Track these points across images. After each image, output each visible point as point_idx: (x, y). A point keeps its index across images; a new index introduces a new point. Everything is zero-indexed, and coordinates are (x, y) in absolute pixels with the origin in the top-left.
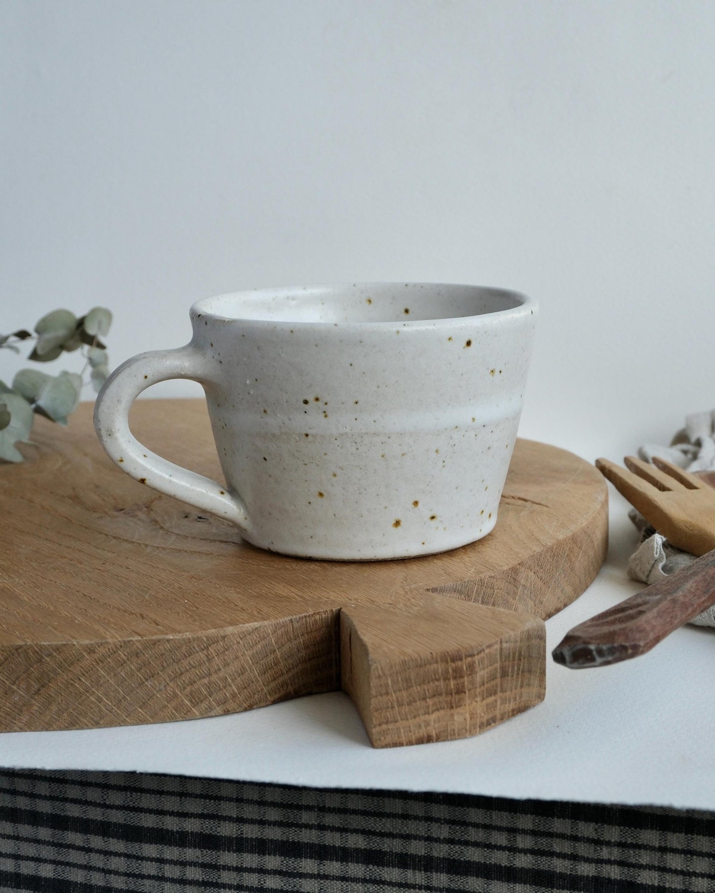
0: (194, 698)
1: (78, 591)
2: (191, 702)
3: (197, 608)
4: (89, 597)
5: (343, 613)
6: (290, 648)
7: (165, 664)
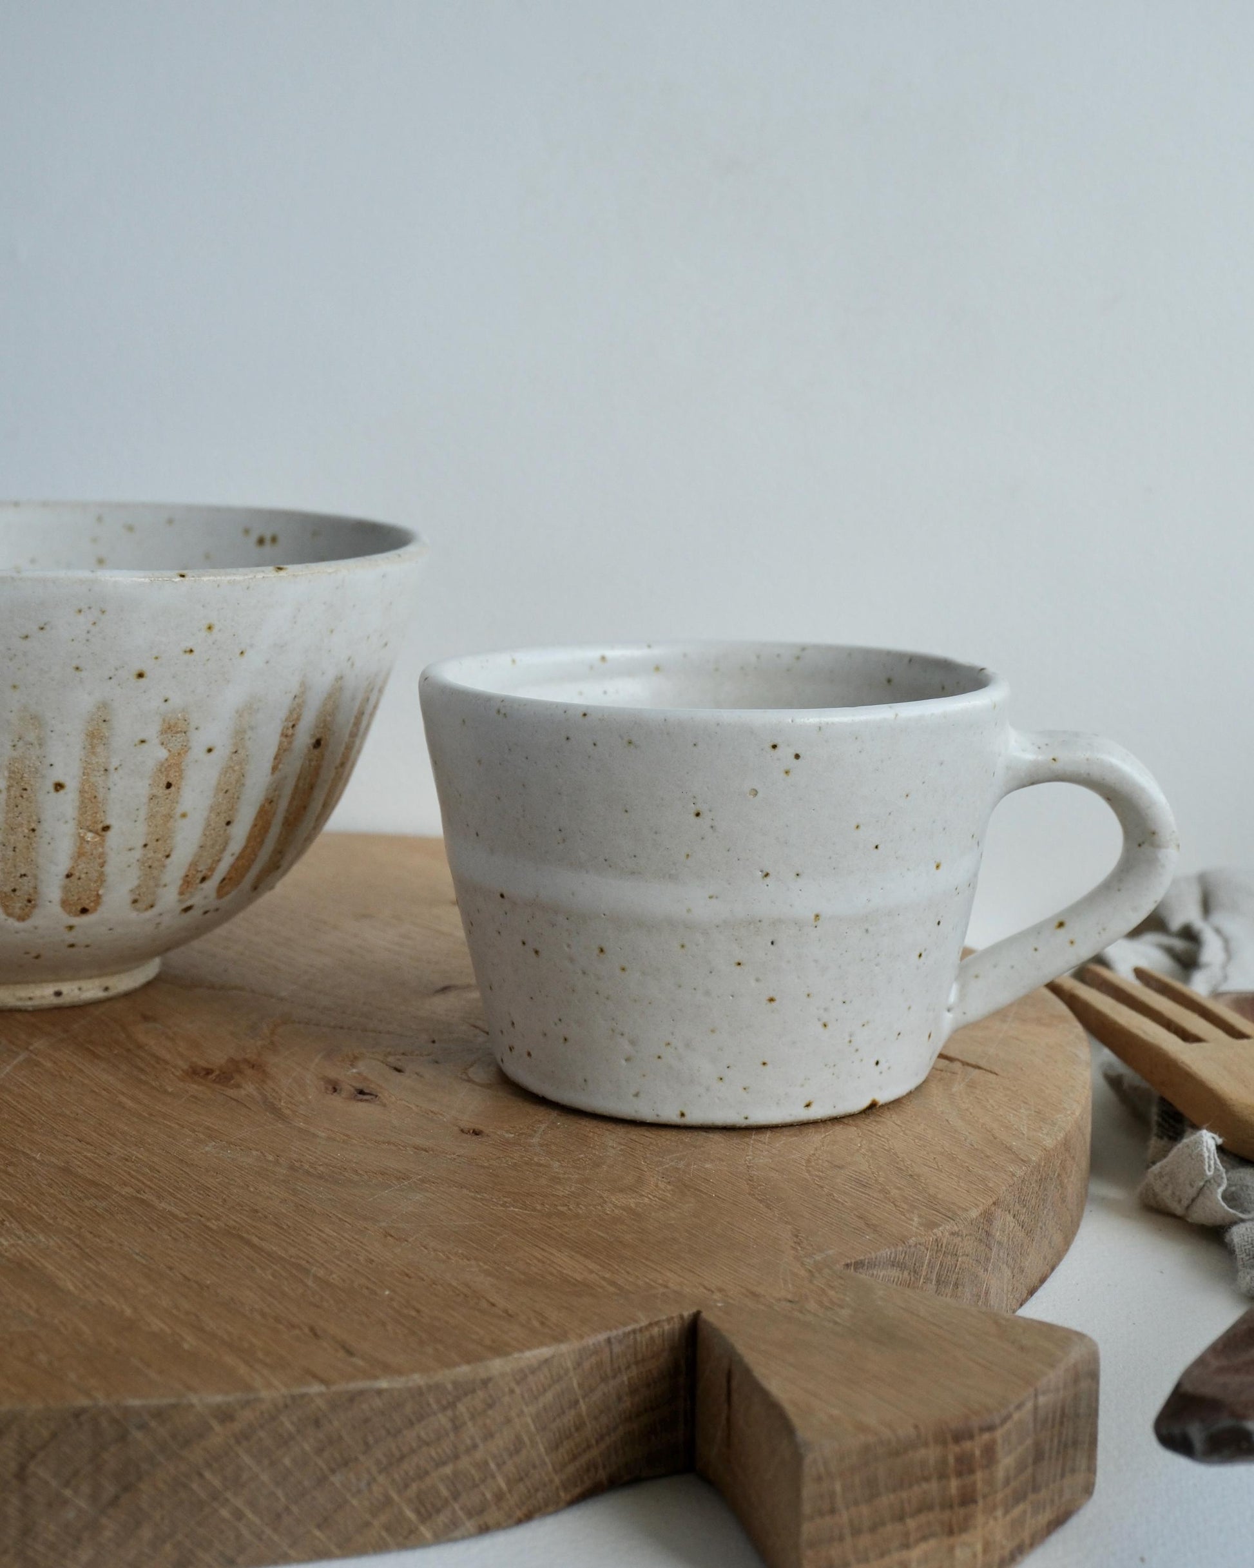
0: (424, 1506)
1: (171, 1269)
2: (418, 1512)
3: (418, 1311)
4: (196, 1282)
5: (705, 1322)
6: (604, 1394)
7: (371, 1439)
